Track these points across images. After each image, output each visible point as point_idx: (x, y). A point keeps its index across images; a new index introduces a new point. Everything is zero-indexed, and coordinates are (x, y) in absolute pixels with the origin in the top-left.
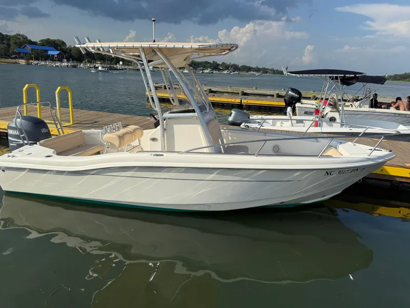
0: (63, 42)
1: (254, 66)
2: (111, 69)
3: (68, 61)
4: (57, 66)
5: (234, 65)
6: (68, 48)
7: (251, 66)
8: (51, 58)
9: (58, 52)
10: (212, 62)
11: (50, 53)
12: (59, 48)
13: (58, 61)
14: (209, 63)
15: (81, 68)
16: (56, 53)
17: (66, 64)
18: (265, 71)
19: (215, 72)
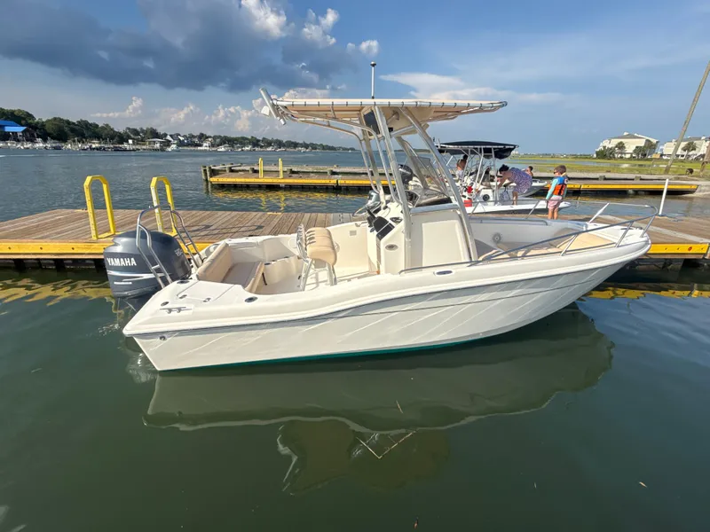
0: (27, 113)
1: (301, 142)
2: (116, 150)
3: (45, 140)
4: (28, 148)
5: (277, 140)
6: (38, 123)
7: (298, 141)
8: (15, 137)
9: (25, 128)
10: (250, 137)
11: (8, 129)
12: (23, 122)
13: (27, 140)
14: (247, 139)
15: (69, 149)
16: (19, 129)
17: (41, 145)
18: (314, 147)
19: (257, 149)
